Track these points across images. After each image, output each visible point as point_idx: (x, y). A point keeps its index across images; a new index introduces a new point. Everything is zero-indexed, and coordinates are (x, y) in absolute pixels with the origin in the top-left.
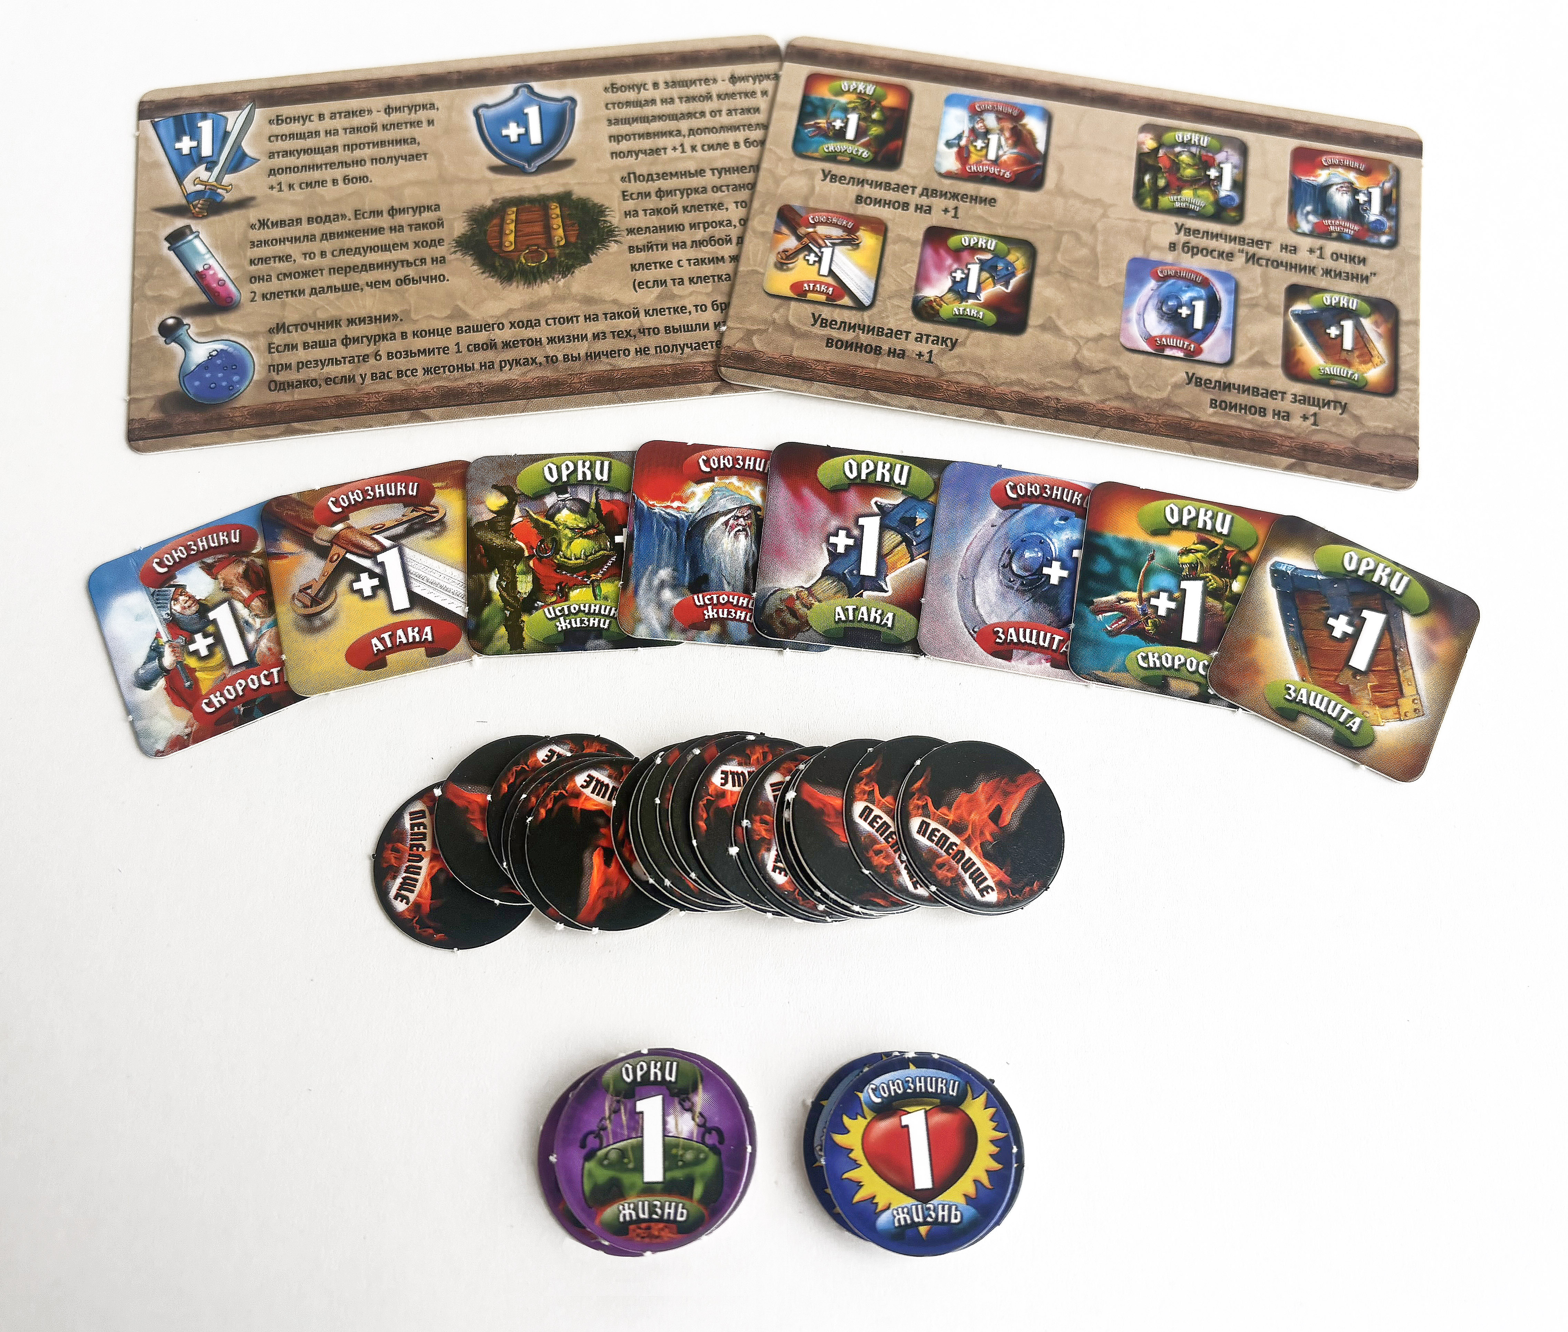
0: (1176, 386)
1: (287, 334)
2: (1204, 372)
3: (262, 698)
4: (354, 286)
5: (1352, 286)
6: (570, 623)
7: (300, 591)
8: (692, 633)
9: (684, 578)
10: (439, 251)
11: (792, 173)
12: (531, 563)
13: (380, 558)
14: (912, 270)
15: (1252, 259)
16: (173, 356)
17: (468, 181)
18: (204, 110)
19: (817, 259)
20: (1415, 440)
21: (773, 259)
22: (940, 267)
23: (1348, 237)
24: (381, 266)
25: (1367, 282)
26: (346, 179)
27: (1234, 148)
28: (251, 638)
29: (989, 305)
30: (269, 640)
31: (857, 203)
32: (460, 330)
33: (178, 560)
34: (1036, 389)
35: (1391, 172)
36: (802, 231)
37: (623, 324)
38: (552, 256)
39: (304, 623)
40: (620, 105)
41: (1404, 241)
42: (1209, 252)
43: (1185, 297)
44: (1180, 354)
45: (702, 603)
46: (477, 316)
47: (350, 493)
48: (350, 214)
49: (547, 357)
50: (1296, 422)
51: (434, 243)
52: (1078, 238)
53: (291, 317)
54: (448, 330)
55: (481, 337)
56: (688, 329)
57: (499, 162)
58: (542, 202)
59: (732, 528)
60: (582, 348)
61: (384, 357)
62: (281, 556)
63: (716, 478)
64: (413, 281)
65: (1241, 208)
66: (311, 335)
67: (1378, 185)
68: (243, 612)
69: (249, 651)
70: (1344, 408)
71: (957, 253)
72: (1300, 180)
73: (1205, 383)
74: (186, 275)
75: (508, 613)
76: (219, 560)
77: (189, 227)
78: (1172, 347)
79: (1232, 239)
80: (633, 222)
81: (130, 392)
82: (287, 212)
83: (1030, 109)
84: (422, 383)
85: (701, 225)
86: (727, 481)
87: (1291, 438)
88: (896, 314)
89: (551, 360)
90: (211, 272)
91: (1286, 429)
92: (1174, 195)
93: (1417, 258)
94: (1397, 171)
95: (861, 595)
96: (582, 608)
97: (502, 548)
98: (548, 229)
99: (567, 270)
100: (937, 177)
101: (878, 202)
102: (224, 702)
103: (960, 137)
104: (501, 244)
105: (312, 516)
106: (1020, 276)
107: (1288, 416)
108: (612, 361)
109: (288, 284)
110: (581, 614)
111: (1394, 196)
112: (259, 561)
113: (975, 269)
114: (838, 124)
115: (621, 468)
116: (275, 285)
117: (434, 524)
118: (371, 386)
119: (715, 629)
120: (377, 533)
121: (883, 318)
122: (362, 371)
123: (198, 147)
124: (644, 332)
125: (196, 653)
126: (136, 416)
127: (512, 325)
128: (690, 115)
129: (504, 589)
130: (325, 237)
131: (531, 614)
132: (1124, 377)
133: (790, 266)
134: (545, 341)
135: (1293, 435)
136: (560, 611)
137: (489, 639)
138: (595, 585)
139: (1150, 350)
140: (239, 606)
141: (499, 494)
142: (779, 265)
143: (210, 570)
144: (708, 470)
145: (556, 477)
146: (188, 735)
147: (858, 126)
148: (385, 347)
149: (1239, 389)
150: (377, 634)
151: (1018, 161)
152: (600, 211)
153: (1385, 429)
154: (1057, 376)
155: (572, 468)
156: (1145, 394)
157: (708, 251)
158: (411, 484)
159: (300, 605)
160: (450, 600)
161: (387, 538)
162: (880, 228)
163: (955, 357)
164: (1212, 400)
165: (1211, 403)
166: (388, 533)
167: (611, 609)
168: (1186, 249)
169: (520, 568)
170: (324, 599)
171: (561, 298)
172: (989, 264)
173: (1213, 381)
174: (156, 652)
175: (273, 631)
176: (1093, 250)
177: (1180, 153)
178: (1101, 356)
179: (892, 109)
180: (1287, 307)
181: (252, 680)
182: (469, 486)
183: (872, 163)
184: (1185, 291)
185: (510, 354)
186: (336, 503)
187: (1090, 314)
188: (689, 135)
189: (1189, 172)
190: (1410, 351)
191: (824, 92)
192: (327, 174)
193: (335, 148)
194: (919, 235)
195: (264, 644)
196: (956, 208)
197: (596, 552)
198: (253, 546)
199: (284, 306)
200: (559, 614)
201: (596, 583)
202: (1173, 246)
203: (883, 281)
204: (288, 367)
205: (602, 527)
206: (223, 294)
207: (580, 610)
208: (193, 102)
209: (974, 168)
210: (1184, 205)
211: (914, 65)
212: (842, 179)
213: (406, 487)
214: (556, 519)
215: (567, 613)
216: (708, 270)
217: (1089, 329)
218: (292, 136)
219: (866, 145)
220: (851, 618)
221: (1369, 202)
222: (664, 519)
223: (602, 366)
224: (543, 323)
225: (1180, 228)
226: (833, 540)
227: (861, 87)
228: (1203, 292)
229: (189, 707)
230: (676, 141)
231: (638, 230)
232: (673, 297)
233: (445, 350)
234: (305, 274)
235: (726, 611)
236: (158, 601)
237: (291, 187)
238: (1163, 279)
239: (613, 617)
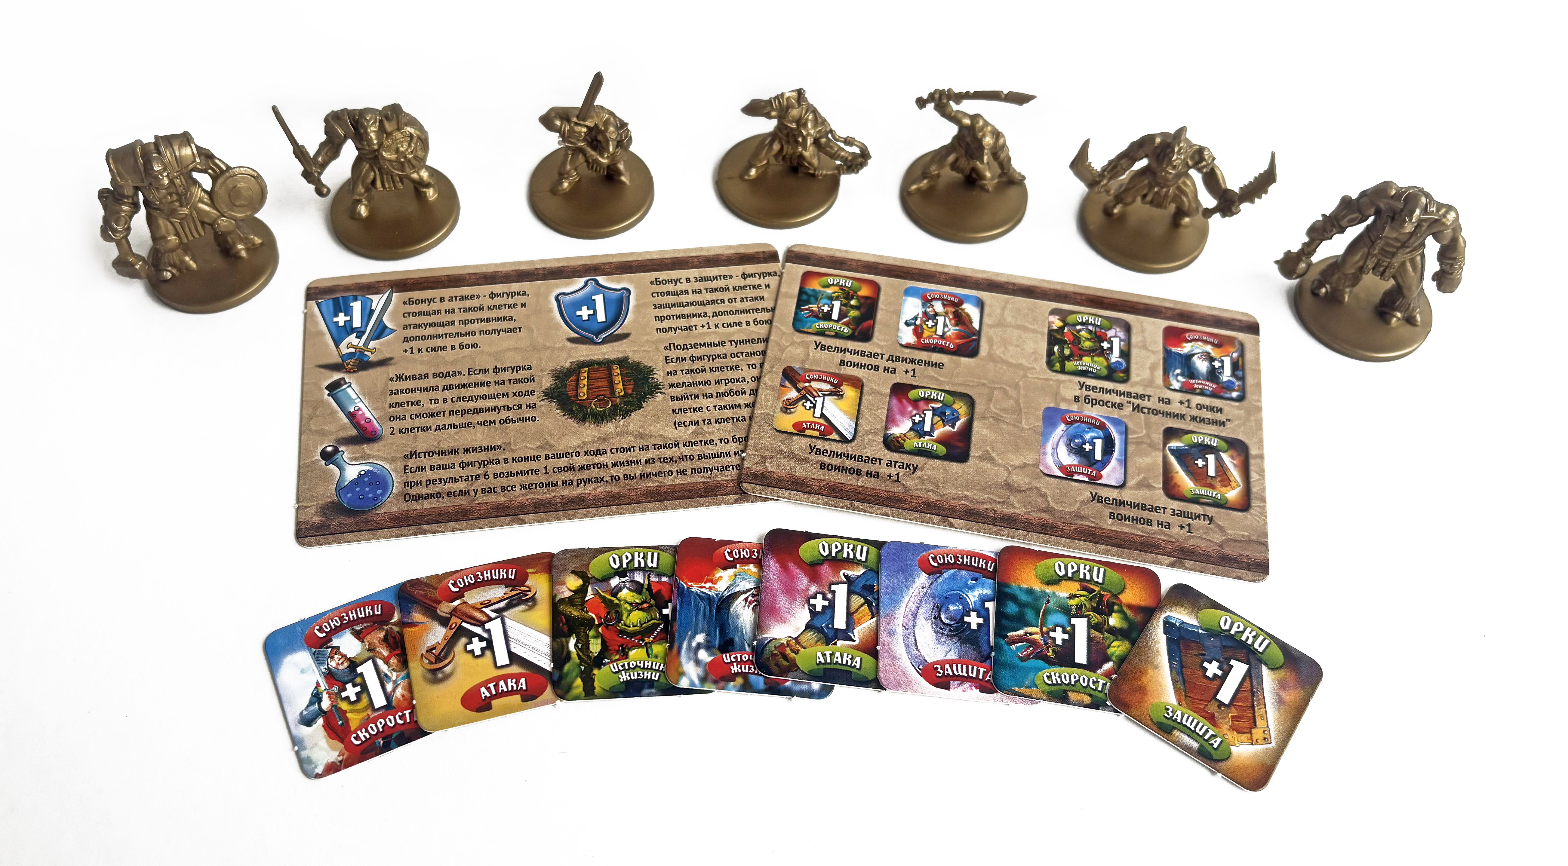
0: (1084, 502)
1: (418, 459)
2: (1104, 493)
3: (398, 733)
4: (469, 425)
5: (1213, 429)
6: (630, 676)
7: (427, 651)
8: (722, 684)
9: (715, 641)
10: (531, 400)
11: (793, 343)
12: (600, 630)
13: (487, 626)
14: (883, 414)
15: (1137, 408)
16: (332, 474)
17: (554, 349)
18: (355, 294)
19: (812, 405)
20: (1265, 545)
21: (780, 405)
22: (903, 413)
23: (1208, 393)
24: (488, 410)
25: (1224, 426)
26: (462, 346)
27: (1120, 327)
28: (389, 687)
29: (940, 441)
30: (403, 689)
31: (840, 365)
32: (547, 457)
33: (333, 627)
34: (978, 503)
35: (1237, 346)
36: (801, 385)
37: (667, 453)
38: (615, 403)
39: (429, 676)
40: (662, 294)
41: (1249, 395)
42: (1105, 403)
43: (1088, 437)
44: (1086, 479)
45: (729, 661)
46: (560, 447)
47: (465, 577)
48: (465, 372)
49: (612, 477)
50: (1176, 530)
51: (527, 394)
52: (1005, 392)
53: (422, 447)
54: (538, 457)
55: (563, 462)
56: (716, 456)
57: (576, 335)
58: (607, 365)
59: (751, 603)
60: (638, 470)
61: (491, 476)
62: (413, 624)
63: (738, 565)
64: (513, 421)
65: (1127, 371)
66: (436, 460)
67: (1228, 355)
68: (383, 667)
69: (388, 697)
70: (1211, 520)
71: (915, 403)
72: (1171, 350)
73: (1105, 500)
74: (341, 414)
75: (583, 668)
76: (365, 628)
77: (343, 379)
78: (1079, 473)
79: (1122, 394)
80: (673, 379)
81: (298, 502)
82: (419, 370)
83: (968, 298)
84: (520, 497)
85: (723, 381)
86: (746, 568)
87: (1172, 542)
88: (872, 446)
89: (615, 479)
90: (360, 413)
91: (1168, 535)
92: (1077, 360)
93: (1259, 409)
94: (1242, 345)
95: (835, 644)
96: (639, 664)
97: (578, 618)
98: (611, 384)
99: (626, 414)
100: (899, 347)
101: (856, 365)
102: (368, 736)
103: (916, 318)
104: (577, 395)
105: (436, 595)
106: (963, 420)
107: (1168, 526)
108: (660, 479)
109: (418, 422)
110: (637, 669)
111: (1240, 363)
112: (396, 629)
113: (929, 414)
114: (826, 309)
115: (667, 558)
116: (408, 423)
117: (527, 600)
118: (482, 498)
119: (739, 681)
120: (485, 607)
121: (861, 449)
122: (474, 487)
123: (351, 320)
124: (683, 458)
125: (347, 698)
126: (303, 519)
127: (586, 453)
128: (714, 302)
129: (581, 650)
130: (445, 388)
131: (600, 668)
132: (1043, 496)
133: (792, 410)
134: (610, 464)
135: (1174, 540)
136: (622, 666)
137: (569, 688)
138: (648, 646)
139: (1063, 475)
140: (380, 662)
141: (576, 577)
142: (784, 409)
143: (358, 635)
144: (732, 559)
145: (618, 565)
146: (341, 762)
147: (840, 310)
148: (492, 469)
149: (1131, 505)
150: (485, 684)
151: (959, 336)
152: (650, 371)
153: (1243, 536)
154: (993, 494)
155: (630, 558)
156: (1060, 509)
157: (729, 400)
158: (510, 570)
159: (427, 661)
160: (539, 658)
161: (493, 611)
162: (858, 384)
163: (917, 478)
164: (1111, 513)
165: (1111, 516)
166: (493, 607)
167: (660, 665)
168: (1087, 401)
169: (592, 633)
170: (445, 657)
171: (622, 434)
172: (940, 410)
173: (1111, 499)
174: (316, 697)
175: (406, 681)
176: (1017, 402)
177: (1080, 330)
178: (1027, 479)
179: (866, 298)
180: (1165, 445)
181: (390, 720)
182: (553, 572)
183: (851, 338)
184: (1088, 432)
185: (584, 475)
186: (455, 585)
187: (1017, 449)
188: (713, 316)
189: (1087, 344)
190: (1258, 477)
191: (815, 285)
192: (448, 342)
193: (453, 323)
194: (887, 390)
195: (399, 692)
196: (914, 370)
197: (649, 621)
198: (392, 617)
199: (415, 438)
200: (621, 668)
201: (649, 645)
202: (1077, 399)
203: (861, 422)
204: (419, 483)
205: (653, 602)
206: (369, 428)
207: (637, 666)
208: (347, 289)
209: (927, 341)
210: (1084, 368)
211: (881, 266)
212: (829, 348)
213: (507, 573)
214: (619, 596)
215: (627, 667)
216: (728, 413)
217: (1017, 460)
218: (420, 313)
219: (847, 324)
220: (829, 661)
221: (1222, 367)
222: (699, 596)
223: (651, 483)
224: (609, 452)
225: (1082, 386)
226: (812, 601)
227: (842, 282)
228: (1101, 433)
229: (341, 741)
230: (703, 321)
231: (678, 385)
232: (704, 433)
233: (536, 471)
234: (432, 415)
235: (747, 666)
236: (318, 659)
237: (420, 350)
238: (1069, 423)
239: (662, 671)
